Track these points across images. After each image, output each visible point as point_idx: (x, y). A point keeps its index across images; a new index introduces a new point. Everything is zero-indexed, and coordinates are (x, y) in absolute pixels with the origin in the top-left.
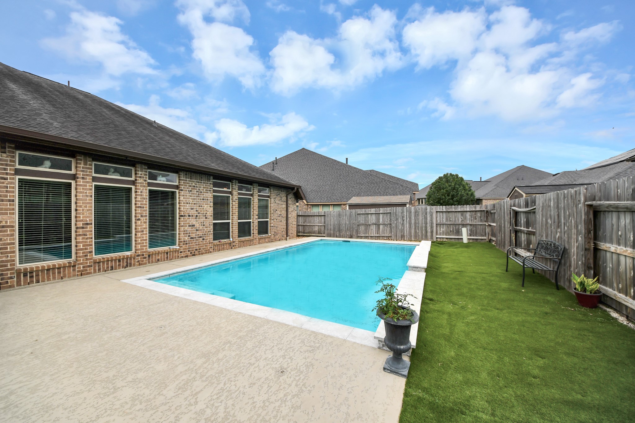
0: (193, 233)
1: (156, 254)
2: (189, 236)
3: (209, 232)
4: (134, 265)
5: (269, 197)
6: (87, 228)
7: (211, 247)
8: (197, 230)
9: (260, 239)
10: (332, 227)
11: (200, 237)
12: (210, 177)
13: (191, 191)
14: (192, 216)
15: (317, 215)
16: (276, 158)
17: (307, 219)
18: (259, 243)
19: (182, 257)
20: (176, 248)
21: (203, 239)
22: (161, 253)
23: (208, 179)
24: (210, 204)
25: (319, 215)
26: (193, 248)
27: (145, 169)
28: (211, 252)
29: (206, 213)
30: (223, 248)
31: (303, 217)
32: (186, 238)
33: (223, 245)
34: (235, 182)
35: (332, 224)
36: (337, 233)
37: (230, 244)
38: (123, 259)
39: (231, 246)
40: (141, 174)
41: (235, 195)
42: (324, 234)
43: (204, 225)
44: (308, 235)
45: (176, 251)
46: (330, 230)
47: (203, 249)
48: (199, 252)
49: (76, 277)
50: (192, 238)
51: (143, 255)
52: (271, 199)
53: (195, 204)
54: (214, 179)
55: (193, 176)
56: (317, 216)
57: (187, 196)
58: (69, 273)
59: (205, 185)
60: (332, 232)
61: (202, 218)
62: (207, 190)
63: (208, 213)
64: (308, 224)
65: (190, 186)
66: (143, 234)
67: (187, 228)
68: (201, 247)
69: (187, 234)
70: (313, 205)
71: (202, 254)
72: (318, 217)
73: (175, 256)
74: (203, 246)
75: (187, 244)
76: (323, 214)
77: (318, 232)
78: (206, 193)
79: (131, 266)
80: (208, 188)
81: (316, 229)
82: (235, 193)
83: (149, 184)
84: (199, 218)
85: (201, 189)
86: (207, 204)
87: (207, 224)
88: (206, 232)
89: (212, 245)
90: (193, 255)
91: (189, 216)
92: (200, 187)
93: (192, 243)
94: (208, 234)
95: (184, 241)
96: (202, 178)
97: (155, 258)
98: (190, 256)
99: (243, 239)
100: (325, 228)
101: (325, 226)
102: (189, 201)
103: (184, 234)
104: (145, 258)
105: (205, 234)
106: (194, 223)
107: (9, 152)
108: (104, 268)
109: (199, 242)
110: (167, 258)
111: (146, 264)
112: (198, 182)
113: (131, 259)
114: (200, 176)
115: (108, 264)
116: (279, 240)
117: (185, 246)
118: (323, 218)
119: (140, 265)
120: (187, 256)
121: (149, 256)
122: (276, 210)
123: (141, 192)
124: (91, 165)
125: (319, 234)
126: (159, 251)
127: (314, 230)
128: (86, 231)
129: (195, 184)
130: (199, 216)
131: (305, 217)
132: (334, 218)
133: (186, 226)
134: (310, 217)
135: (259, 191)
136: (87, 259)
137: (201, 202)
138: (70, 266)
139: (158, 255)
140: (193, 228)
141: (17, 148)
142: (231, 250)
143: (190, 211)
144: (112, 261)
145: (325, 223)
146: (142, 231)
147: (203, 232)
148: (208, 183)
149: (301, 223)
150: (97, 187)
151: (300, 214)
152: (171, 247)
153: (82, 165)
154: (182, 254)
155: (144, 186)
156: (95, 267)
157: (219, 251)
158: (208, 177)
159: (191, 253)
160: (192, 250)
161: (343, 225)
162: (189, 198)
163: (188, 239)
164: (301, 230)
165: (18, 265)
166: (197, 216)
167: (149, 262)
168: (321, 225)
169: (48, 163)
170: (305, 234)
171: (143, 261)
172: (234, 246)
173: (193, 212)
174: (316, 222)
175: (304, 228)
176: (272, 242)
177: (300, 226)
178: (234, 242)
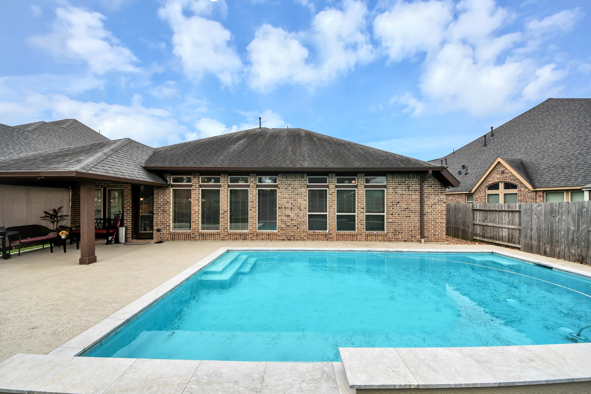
0: (289, 222)
1: (261, 234)
2: (285, 224)
3: (303, 222)
4: (248, 240)
5: (385, 187)
6: (225, 214)
7: (305, 236)
8: (292, 220)
9: (367, 236)
10: (534, 233)
11: (295, 226)
12: (304, 175)
13: (287, 188)
14: (288, 208)
15: (506, 209)
16: (492, 128)
17: (489, 215)
18: (367, 240)
19: (280, 240)
20: (275, 232)
21: (298, 228)
22: (265, 234)
23: (302, 177)
24: (304, 198)
25: (510, 209)
26: (289, 234)
27: (254, 176)
28: (305, 240)
29: (300, 206)
30: (318, 238)
31: (481, 212)
32: (283, 225)
33: (318, 236)
34: (332, 175)
35: (534, 227)
36: (547, 246)
37: (326, 235)
38: (242, 234)
39: (327, 238)
40: (252, 180)
41: (332, 188)
42: (519, 244)
43: (298, 216)
44: (491, 241)
45: (275, 234)
46: (531, 238)
47: (297, 236)
48: (294, 238)
49: (220, 241)
50: (288, 226)
51: (253, 234)
52: (387, 189)
53: (290, 198)
54: (308, 175)
55: (289, 176)
56: (506, 211)
57: (283, 192)
58: (217, 238)
59: (300, 182)
60: (535, 243)
61: (296, 210)
62: (301, 186)
63: (302, 206)
64: (490, 224)
65: (286, 184)
66: (253, 220)
67: (284, 218)
68: (296, 234)
69: (283, 222)
70: (548, 192)
71: (297, 240)
72: (507, 214)
73: (275, 238)
74: (298, 234)
75: (283, 230)
76: (517, 209)
77: (507, 239)
78: (300, 188)
79: (246, 240)
80: (302, 184)
81: (505, 233)
82: (332, 186)
83: (258, 186)
84: (294, 210)
85: (295, 186)
86: (301, 198)
87: (301, 215)
88: (300, 222)
89: (306, 234)
90: (289, 240)
91: (285, 208)
92: (295, 184)
93: (287, 230)
94: (302, 224)
95: (281, 228)
96: (296, 176)
97: (261, 237)
98: (286, 240)
99: (342, 232)
100: (520, 233)
101: (520, 230)
102: (285, 196)
103: (281, 222)
104: (255, 236)
105: (299, 224)
106: (289, 214)
107: (197, 177)
108: (232, 238)
109: (294, 230)
110: (269, 238)
111: (255, 240)
112: (293, 180)
113: (246, 235)
114: (294, 175)
115: (234, 236)
116: (405, 241)
117: (282, 232)
118: (517, 215)
119: (251, 240)
120: (284, 240)
121: (257, 235)
122: (398, 203)
123: (252, 192)
124: (228, 178)
125: (509, 242)
126: (263, 233)
127: (501, 234)
128: (225, 216)
129: (290, 182)
130: (294, 208)
131: (486, 212)
132: (538, 218)
133: (283, 216)
134: (494, 213)
135: (367, 181)
136: (225, 232)
137: (296, 196)
138: (217, 234)
139: (263, 235)
140: (288, 218)
141: (200, 175)
142: (327, 241)
143: (286, 204)
144: (236, 234)
145: (520, 225)
146: (253, 218)
147: (298, 222)
148: (302, 180)
149: (480, 221)
150: (231, 191)
151: (478, 208)
152: (272, 231)
153: (223, 179)
154: (280, 238)
155: (254, 188)
156: (228, 237)
157: (313, 240)
158: (302, 175)
159: (287, 238)
160: (288, 236)
161: (560, 231)
162: (285, 194)
163: (284, 226)
164: (478, 232)
165: (200, 231)
166: (292, 208)
167: (257, 239)
168: (513, 227)
169: (213, 180)
170: (486, 240)
171: (253, 238)
172: (330, 238)
173: (289, 205)
174: (504, 221)
175: (483, 229)
176: (390, 241)
177: (478, 226)
178: (330, 234)
